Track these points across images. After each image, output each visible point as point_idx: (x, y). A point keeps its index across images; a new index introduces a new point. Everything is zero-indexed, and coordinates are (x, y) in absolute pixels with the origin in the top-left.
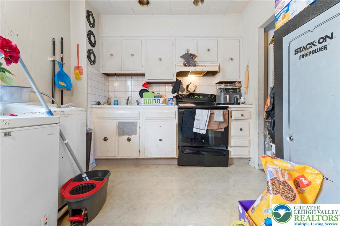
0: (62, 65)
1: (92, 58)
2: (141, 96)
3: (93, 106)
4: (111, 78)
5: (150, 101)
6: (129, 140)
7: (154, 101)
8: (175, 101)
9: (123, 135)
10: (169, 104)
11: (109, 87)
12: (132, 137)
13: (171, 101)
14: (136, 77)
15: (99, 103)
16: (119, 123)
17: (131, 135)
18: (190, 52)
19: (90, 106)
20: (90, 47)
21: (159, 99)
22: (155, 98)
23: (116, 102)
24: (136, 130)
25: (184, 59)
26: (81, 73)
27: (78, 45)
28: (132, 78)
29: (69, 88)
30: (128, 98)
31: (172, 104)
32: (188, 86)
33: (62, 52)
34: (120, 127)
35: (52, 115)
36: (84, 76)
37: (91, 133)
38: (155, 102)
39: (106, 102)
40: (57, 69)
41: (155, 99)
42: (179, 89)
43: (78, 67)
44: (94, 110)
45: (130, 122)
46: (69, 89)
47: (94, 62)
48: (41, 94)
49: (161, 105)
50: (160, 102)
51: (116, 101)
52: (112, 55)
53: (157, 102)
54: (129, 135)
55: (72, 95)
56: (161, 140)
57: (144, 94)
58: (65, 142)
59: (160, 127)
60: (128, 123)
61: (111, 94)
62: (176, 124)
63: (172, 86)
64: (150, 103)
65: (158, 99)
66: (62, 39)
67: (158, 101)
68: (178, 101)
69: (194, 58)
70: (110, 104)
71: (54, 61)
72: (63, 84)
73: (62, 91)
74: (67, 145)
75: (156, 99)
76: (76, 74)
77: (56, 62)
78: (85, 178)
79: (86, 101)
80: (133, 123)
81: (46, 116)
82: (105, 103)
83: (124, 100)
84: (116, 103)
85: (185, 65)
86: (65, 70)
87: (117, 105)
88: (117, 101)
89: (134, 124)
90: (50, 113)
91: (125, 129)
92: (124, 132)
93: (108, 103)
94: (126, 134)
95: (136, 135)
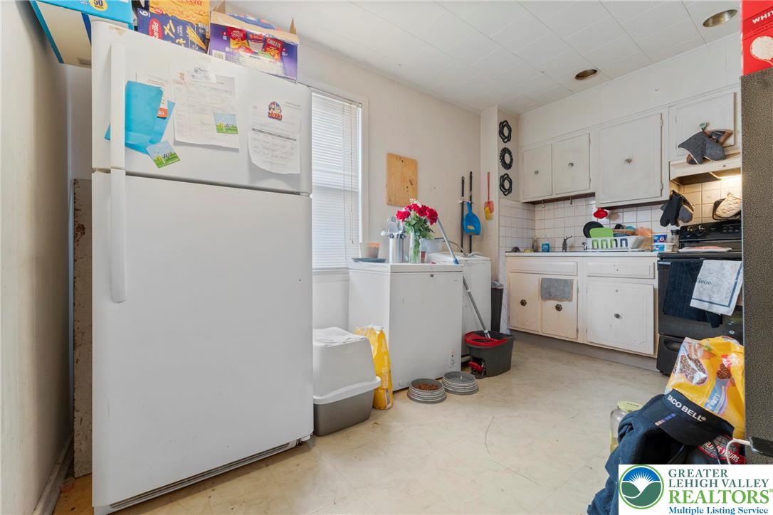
0: (470, 205)
1: (506, 186)
2: (587, 234)
3: (507, 254)
4: (538, 208)
5: (604, 243)
6: (558, 308)
7: (614, 243)
8: (677, 240)
9: (549, 299)
10: (655, 248)
11: (537, 222)
12: (564, 304)
13: (661, 242)
14: (583, 199)
15: (516, 250)
16: (543, 280)
17: (561, 300)
18: (709, 129)
19: (502, 253)
20: (504, 171)
21: (626, 240)
22: (615, 238)
23: (546, 246)
24: (571, 293)
25: (688, 149)
26: (491, 210)
27: (489, 174)
28: (571, 204)
29: (477, 232)
30: (565, 240)
31: (663, 247)
32: (717, 204)
33: (471, 190)
34: (545, 286)
35: (458, 263)
36: (495, 214)
37: (502, 290)
38: (617, 246)
39: (530, 246)
40: (466, 212)
41: (616, 240)
42: (678, 215)
43: (489, 202)
44: (509, 258)
45: (561, 280)
46: (478, 234)
47: (510, 190)
48: (449, 242)
49: (630, 250)
50: (627, 245)
51: (546, 244)
52: (537, 172)
53: (621, 246)
54: (558, 300)
55: (482, 240)
56: (617, 316)
57: (592, 231)
58: (468, 291)
59: (617, 291)
60: (556, 280)
61: (538, 234)
62: (654, 290)
63: (662, 208)
64: (605, 247)
65: (621, 240)
66: (471, 173)
67: (624, 242)
68: (685, 242)
69: (722, 140)
70: (536, 251)
71: (463, 203)
72: (472, 228)
73: (471, 237)
74: (469, 293)
75: (619, 239)
76: (486, 213)
77: (465, 203)
78: (486, 334)
79: (497, 248)
80: (566, 281)
81: (454, 264)
82: (527, 248)
83: (559, 243)
84: (547, 249)
85: (691, 162)
86: (474, 211)
87: (548, 251)
88: (548, 245)
89: (567, 284)
90: (456, 262)
91: (552, 290)
92: (550, 295)
93: (533, 247)
94: (554, 299)
95: (570, 301)
